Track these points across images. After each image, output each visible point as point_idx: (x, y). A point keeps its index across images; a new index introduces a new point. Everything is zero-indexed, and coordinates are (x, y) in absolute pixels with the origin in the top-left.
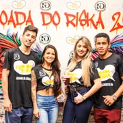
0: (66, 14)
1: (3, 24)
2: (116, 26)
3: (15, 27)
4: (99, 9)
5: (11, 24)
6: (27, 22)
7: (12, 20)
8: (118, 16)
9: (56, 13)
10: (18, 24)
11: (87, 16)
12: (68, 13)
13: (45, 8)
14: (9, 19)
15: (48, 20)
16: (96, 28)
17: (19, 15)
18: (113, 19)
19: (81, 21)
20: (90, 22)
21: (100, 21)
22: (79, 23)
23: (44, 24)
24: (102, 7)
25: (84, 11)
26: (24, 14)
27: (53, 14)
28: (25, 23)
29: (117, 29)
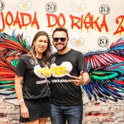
0: (71, 16)
1: (9, 25)
2: (120, 29)
3: (20, 28)
4: (104, 12)
5: (17, 25)
6: (33, 23)
7: (17, 21)
8: (121, 19)
9: (61, 15)
10: (23, 25)
11: (91, 18)
12: (73, 15)
13: (50, 10)
14: (14, 20)
15: (53, 21)
16: (100, 31)
17: (25, 17)
18: (117, 22)
19: (85, 23)
20: (94, 25)
21: (104, 24)
22: (84, 25)
23: (49, 26)
24: (106, 10)
25: (89, 14)
26: (29, 16)
27: (58, 16)
28: (31, 24)
29: (120, 31)
